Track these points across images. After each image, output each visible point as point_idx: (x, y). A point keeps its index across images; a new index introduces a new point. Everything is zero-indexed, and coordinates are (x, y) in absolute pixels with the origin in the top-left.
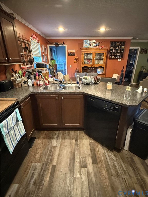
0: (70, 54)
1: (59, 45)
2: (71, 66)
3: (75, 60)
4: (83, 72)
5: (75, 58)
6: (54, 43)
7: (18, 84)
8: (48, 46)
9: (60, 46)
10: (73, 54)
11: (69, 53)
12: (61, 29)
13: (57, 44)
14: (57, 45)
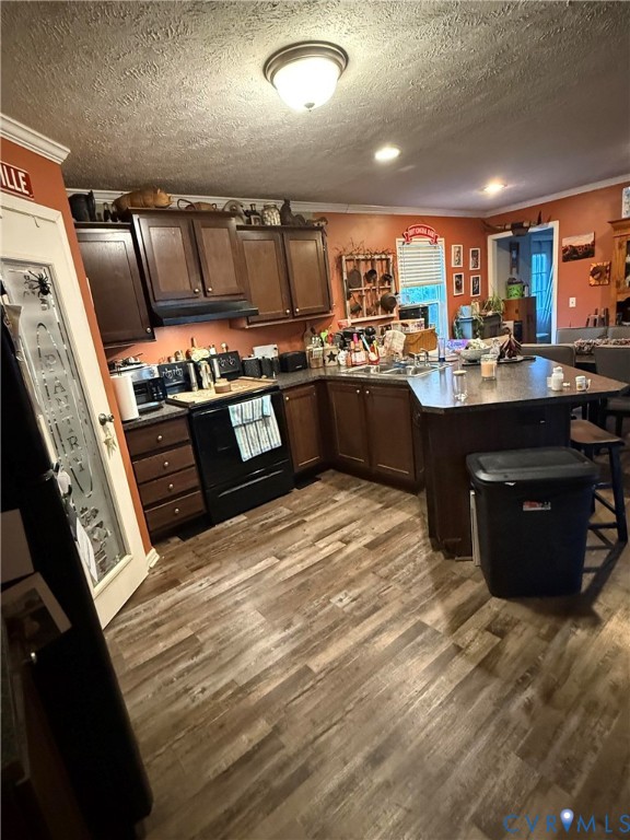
0: (570, 255)
1: (528, 228)
2: (572, 302)
3: (593, 274)
4: (620, 324)
5: (595, 265)
6: (508, 227)
7: (317, 359)
8: (491, 239)
9: (531, 230)
10: (588, 252)
11: (565, 250)
12: (494, 188)
13: (516, 227)
14: (521, 231)
